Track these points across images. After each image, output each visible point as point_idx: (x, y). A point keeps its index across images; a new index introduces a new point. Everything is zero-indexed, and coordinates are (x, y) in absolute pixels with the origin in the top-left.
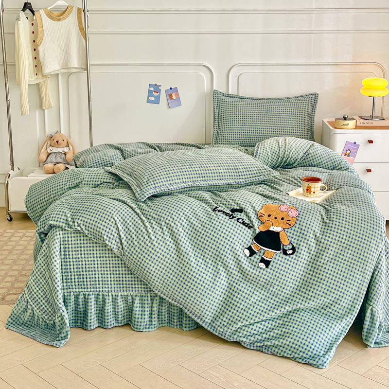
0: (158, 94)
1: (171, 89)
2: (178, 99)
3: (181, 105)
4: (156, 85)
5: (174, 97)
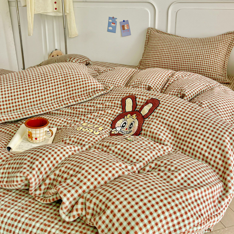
0: (115, 25)
1: (124, 21)
2: (129, 30)
3: (131, 35)
4: (113, 18)
5: (126, 28)
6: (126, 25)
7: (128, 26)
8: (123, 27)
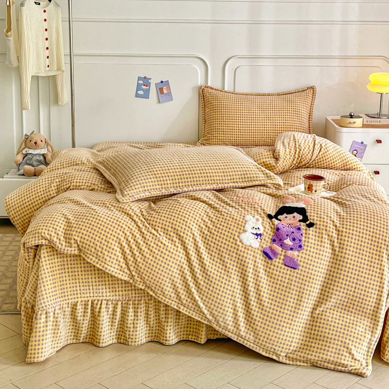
0: (148, 87)
1: (162, 82)
2: (169, 93)
3: (173, 100)
4: (145, 78)
5: (165, 91)
6: (164, 88)
7: (169, 88)
8: (161, 90)
